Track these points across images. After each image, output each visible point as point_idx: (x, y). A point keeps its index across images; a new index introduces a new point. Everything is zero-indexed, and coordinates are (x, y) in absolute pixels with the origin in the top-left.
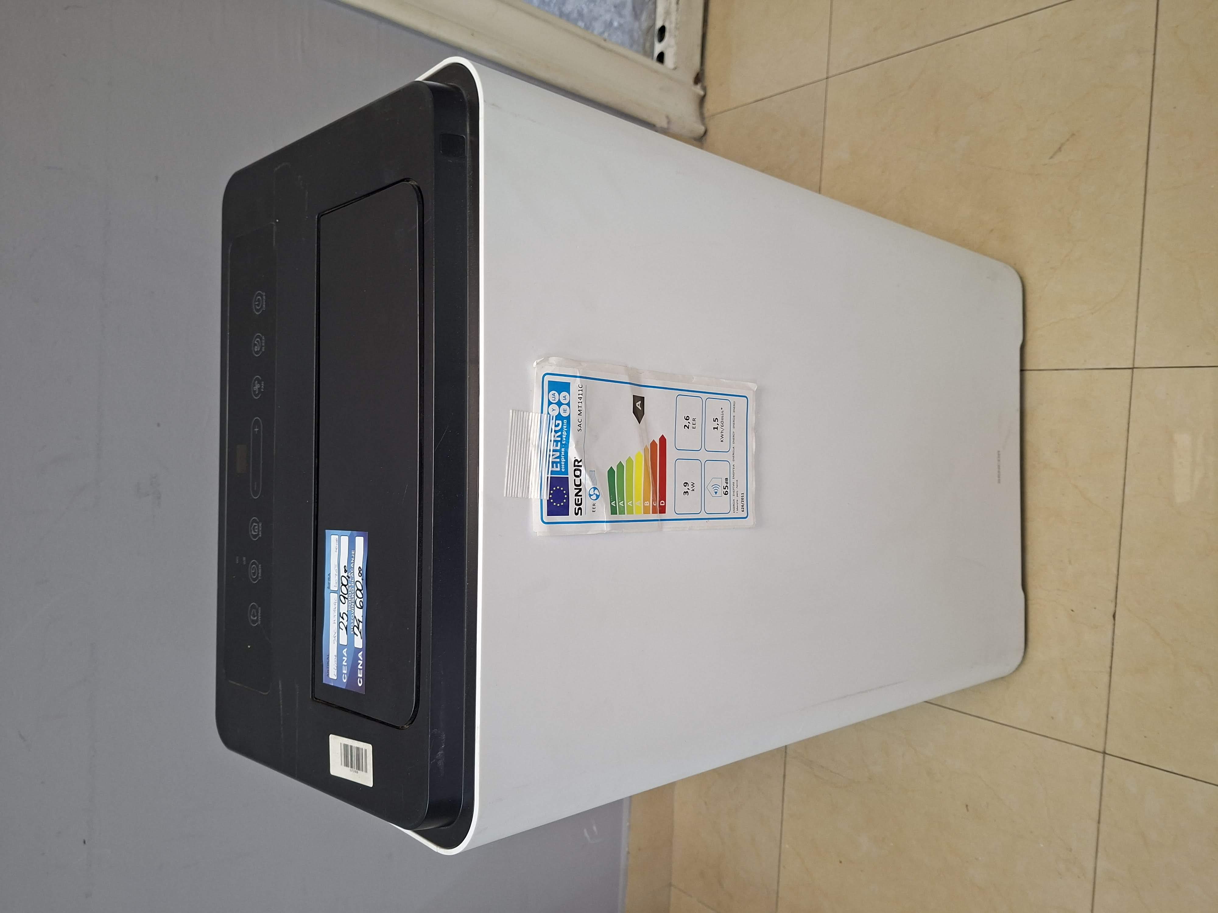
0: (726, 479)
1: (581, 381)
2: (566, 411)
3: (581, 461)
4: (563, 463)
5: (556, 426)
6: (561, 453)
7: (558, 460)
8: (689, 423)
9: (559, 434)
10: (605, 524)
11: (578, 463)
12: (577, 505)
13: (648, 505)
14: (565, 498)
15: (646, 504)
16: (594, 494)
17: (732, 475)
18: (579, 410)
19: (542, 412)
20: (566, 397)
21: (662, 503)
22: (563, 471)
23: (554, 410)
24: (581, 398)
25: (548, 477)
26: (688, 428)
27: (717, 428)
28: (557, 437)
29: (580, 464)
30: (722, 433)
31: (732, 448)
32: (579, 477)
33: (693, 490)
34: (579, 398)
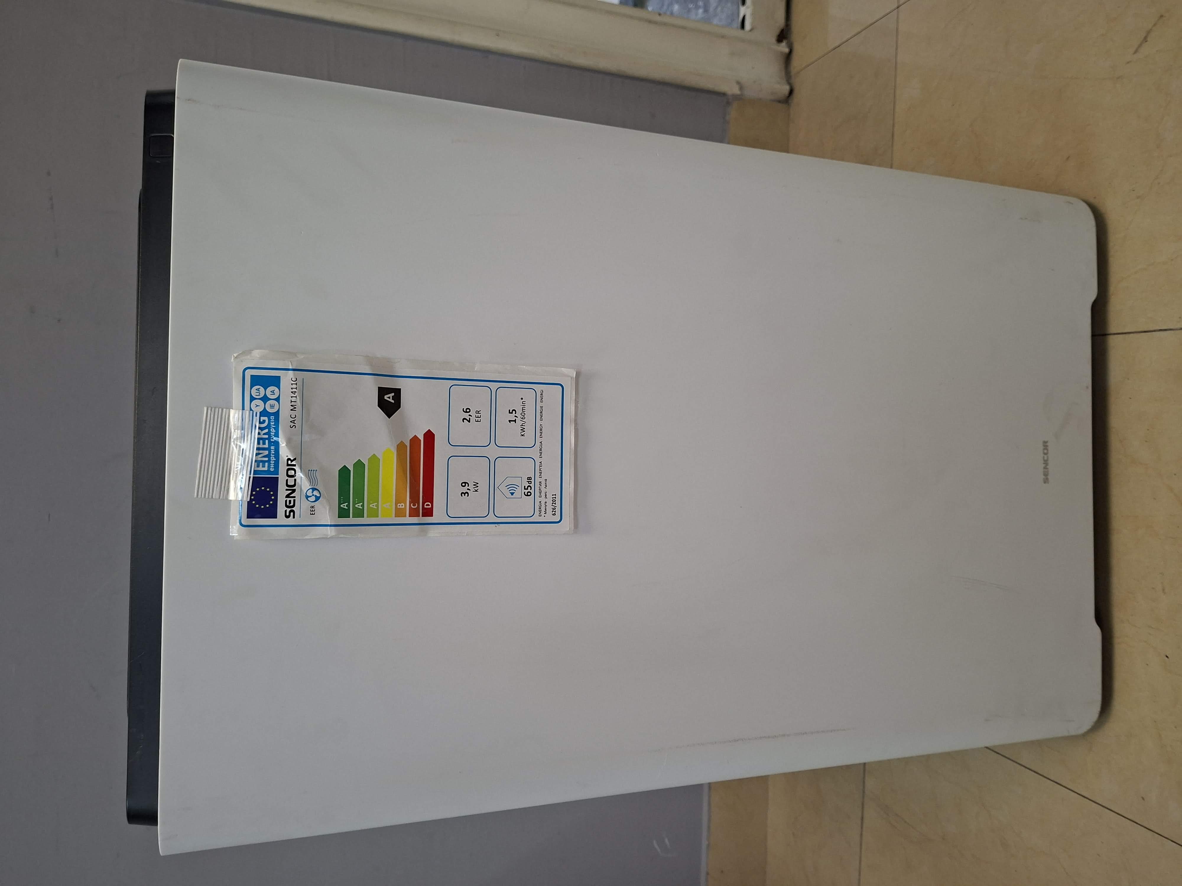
0: (529, 478)
1: (294, 374)
2: (274, 406)
3: (295, 459)
4: (272, 462)
5: (260, 423)
6: (270, 452)
7: (266, 459)
8: (470, 415)
9: (266, 431)
10: (329, 527)
11: (291, 462)
12: (287, 506)
13: (403, 507)
14: (272, 500)
15: (399, 506)
16: (313, 495)
17: (537, 474)
18: (292, 406)
19: (243, 409)
20: (275, 392)
21: (429, 505)
22: (272, 470)
23: (257, 406)
24: (295, 392)
25: (250, 477)
26: (469, 421)
27: (515, 421)
28: (264, 434)
29: (294, 463)
30: (522, 425)
31: (538, 444)
32: (294, 477)
33: (476, 491)
34: (292, 392)
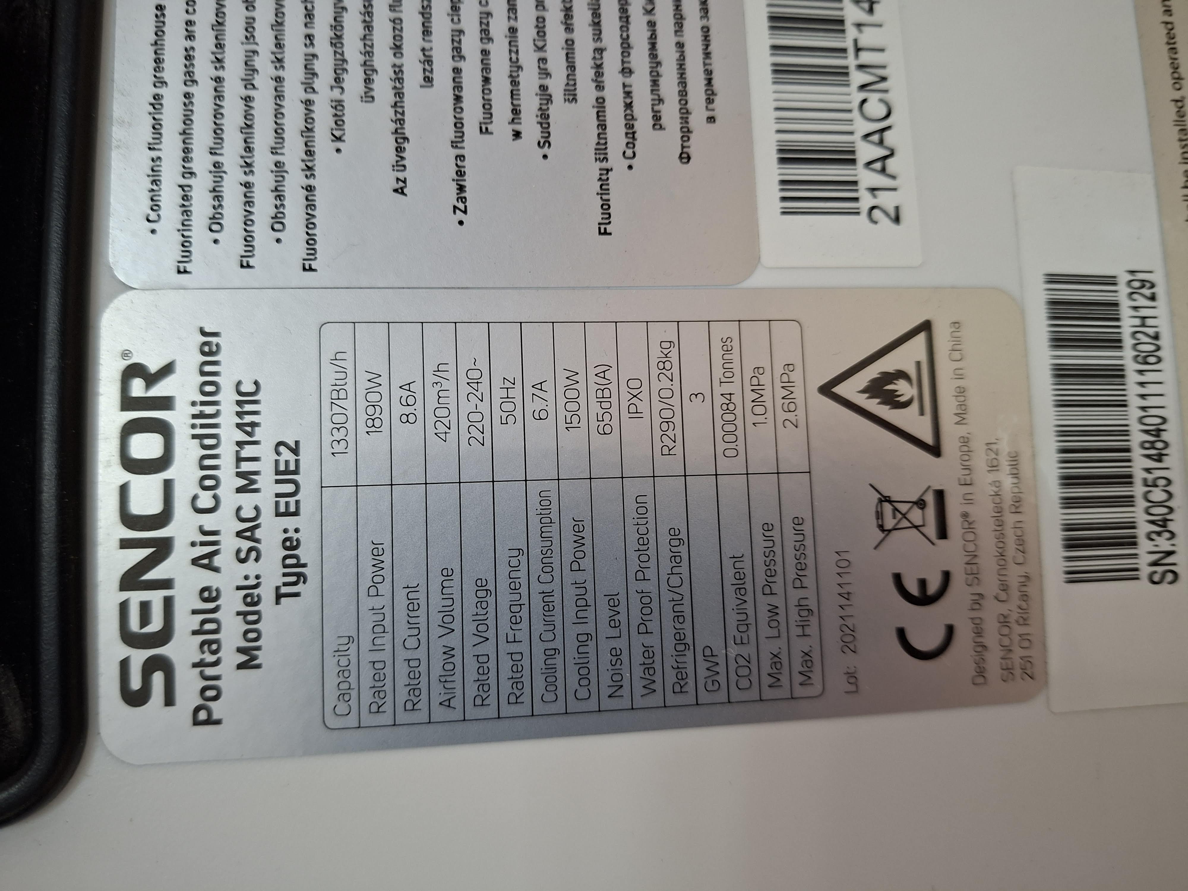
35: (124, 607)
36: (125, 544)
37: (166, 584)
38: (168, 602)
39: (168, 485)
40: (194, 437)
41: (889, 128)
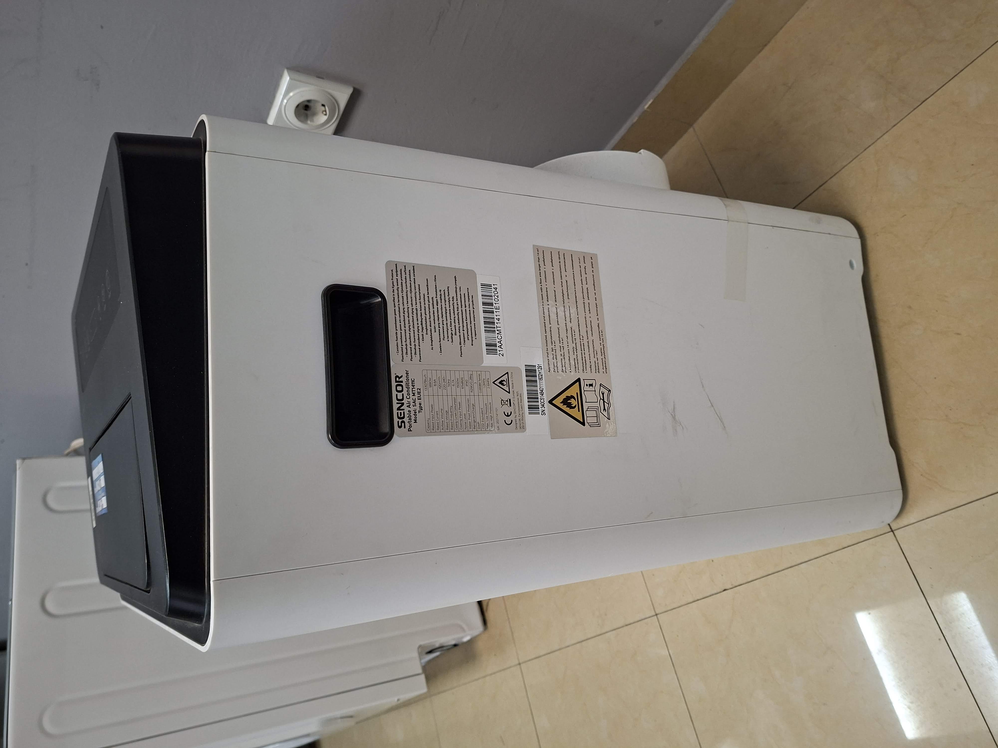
35: (398, 413)
36: (397, 403)
37: (404, 410)
38: (404, 412)
39: (403, 394)
40: (406, 387)
41: (502, 340)
